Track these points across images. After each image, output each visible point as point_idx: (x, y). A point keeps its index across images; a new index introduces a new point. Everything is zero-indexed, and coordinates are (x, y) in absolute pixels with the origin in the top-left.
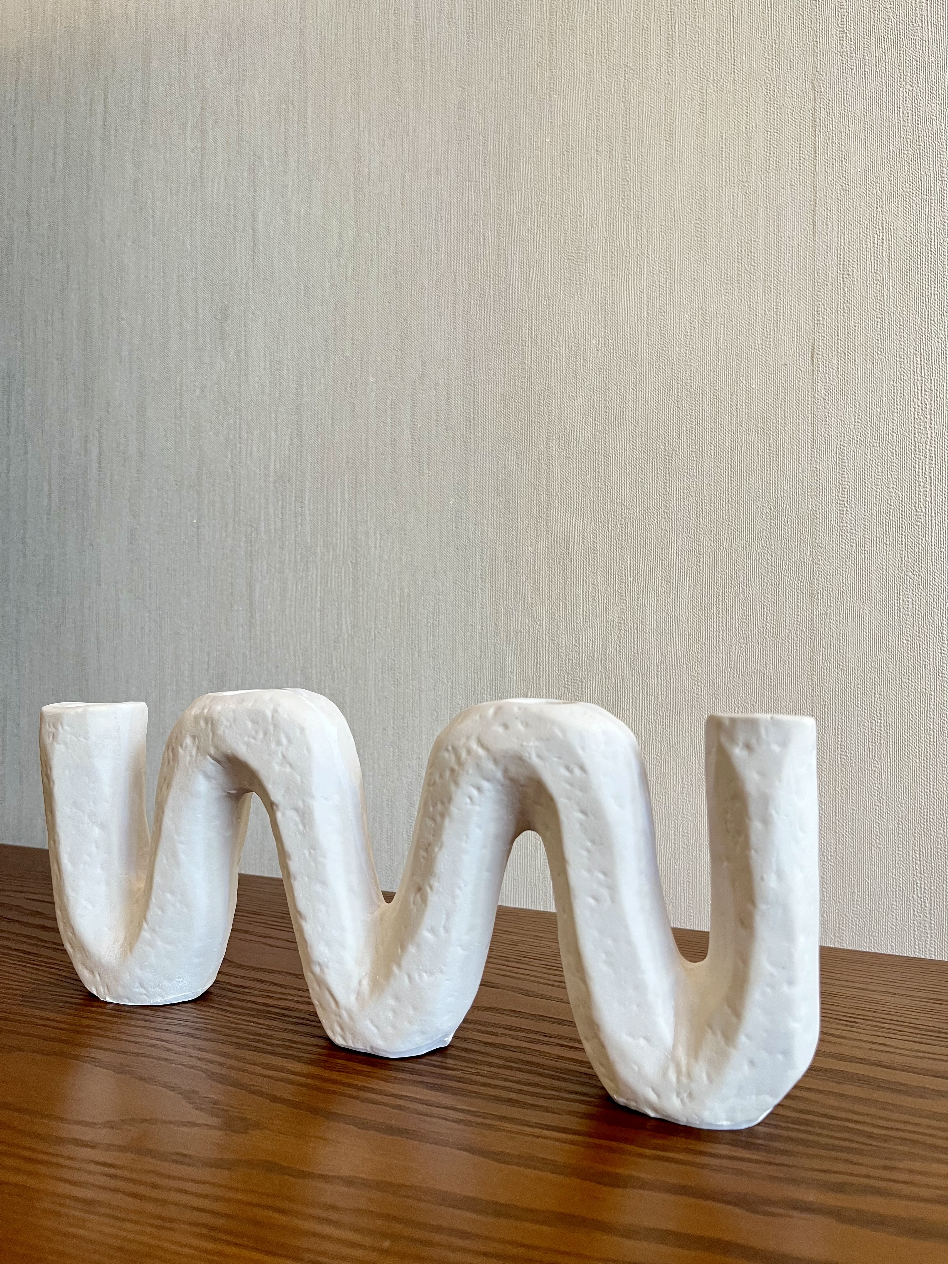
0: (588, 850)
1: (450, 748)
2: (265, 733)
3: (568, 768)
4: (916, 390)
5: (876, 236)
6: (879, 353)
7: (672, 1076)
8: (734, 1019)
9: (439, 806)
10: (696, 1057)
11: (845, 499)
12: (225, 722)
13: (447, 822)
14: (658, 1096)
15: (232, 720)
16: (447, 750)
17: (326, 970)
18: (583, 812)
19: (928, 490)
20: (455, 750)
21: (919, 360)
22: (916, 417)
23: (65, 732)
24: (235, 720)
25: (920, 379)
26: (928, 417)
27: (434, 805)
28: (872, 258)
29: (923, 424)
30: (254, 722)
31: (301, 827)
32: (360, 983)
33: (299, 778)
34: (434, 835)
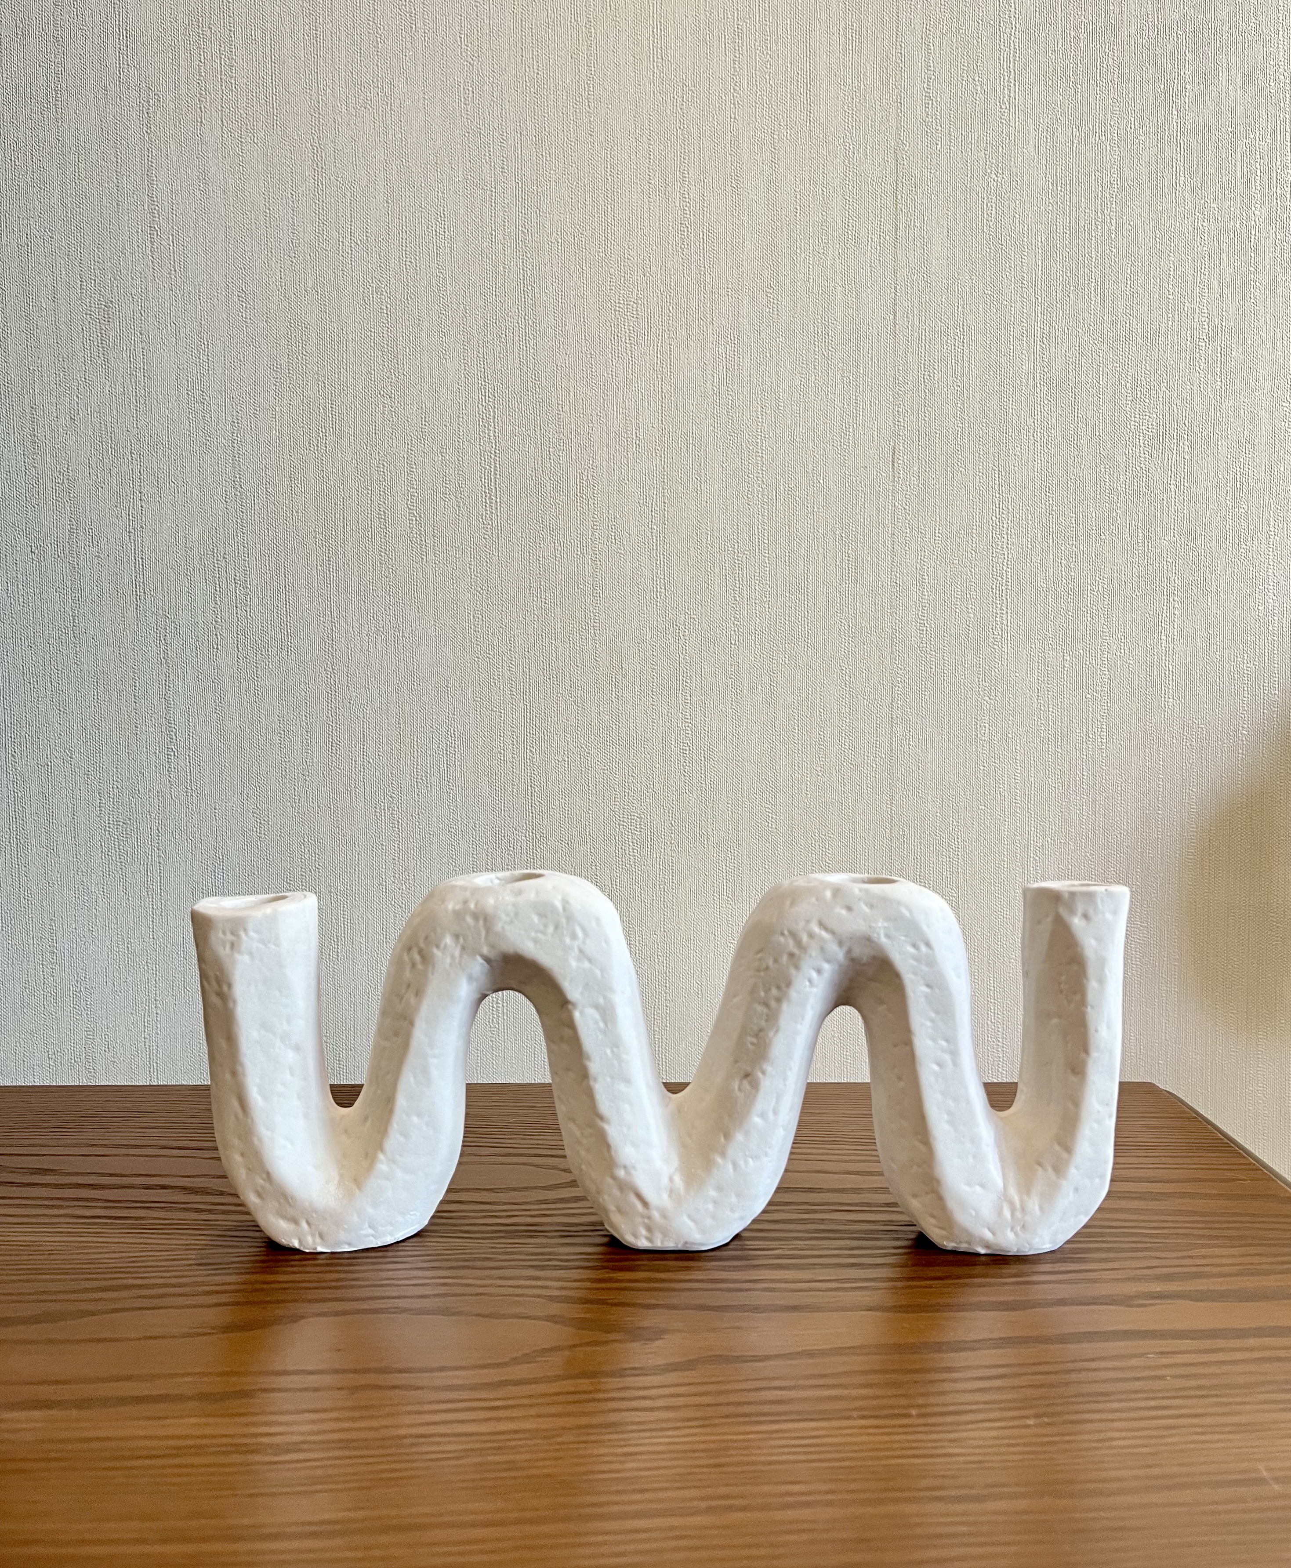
0: (932, 1021)
1: (786, 932)
2: (557, 927)
3: (914, 946)
4: (994, 508)
5: (957, 338)
6: (960, 464)
7: (1007, 1214)
8: (1065, 1155)
9: (774, 991)
10: (1028, 1193)
11: (925, 618)
12: (504, 917)
13: (785, 1006)
14: (993, 1233)
15: (512, 914)
16: (782, 934)
17: (633, 1172)
18: (928, 986)
19: (1004, 612)
20: (793, 935)
21: (997, 476)
22: (994, 535)
23: (250, 940)
24: (516, 914)
25: (998, 496)
26: (1005, 537)
27: (767, 991)
28: (953, 361)
29: (1000, 544)
30: (542, 915)
31: (602, 1025)
32: (671, 1179)
33: (598, 973)
34: (767, 1021)
